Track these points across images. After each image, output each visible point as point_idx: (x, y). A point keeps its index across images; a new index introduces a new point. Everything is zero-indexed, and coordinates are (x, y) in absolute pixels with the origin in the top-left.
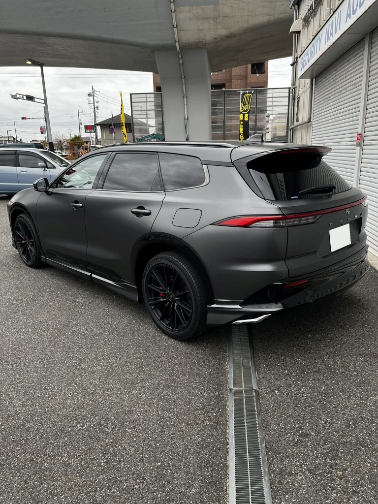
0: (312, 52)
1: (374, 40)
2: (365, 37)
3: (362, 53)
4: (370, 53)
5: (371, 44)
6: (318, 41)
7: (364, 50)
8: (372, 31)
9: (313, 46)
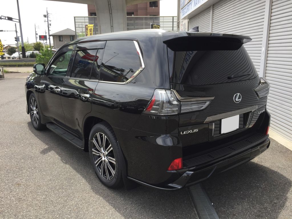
0: (188, 9)
1: (214, 9)
2: (210, 6)
3: (210, 13)
4: (213, 13)
5: (213, 10)
6: (191, 5)
7: (210, 12)
8: (213, 5)
9: (188, 6)
